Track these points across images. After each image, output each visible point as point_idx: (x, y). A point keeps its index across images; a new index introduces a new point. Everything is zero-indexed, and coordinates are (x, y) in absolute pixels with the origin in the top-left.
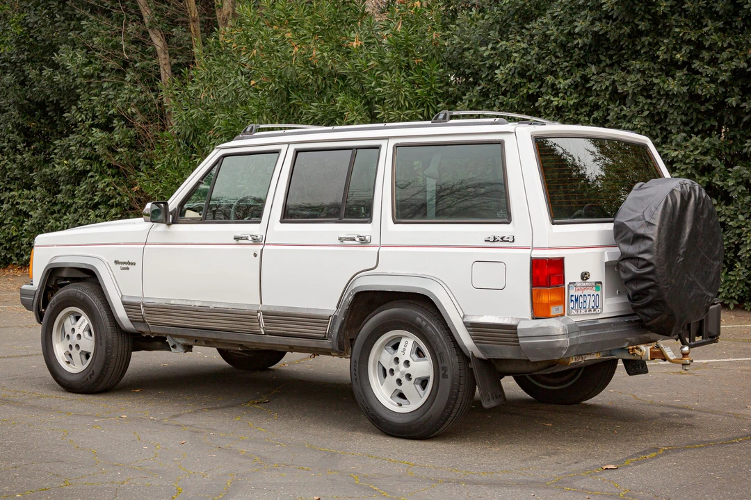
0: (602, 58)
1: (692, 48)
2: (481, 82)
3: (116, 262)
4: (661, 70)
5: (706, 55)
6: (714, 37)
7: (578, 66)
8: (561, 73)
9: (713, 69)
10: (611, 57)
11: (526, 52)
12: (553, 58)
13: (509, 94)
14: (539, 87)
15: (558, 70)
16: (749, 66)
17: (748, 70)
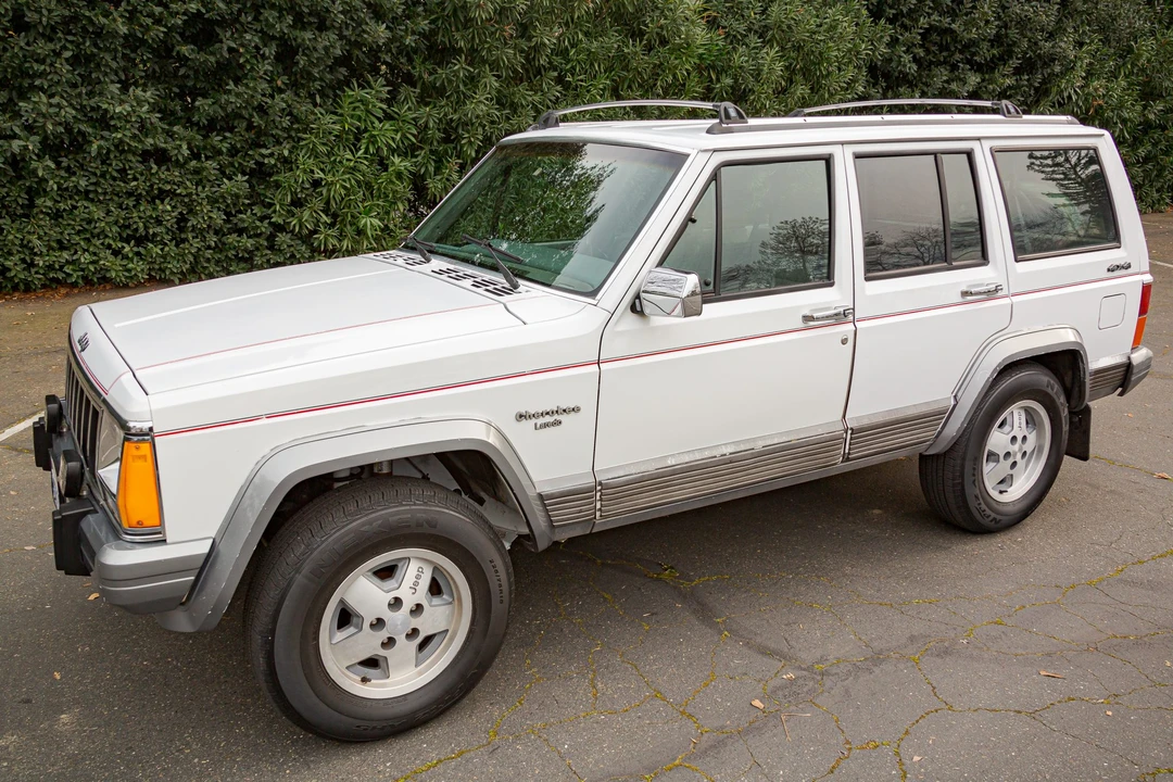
3: (521, 417)
16: (207, 12)
17: (206, 16)
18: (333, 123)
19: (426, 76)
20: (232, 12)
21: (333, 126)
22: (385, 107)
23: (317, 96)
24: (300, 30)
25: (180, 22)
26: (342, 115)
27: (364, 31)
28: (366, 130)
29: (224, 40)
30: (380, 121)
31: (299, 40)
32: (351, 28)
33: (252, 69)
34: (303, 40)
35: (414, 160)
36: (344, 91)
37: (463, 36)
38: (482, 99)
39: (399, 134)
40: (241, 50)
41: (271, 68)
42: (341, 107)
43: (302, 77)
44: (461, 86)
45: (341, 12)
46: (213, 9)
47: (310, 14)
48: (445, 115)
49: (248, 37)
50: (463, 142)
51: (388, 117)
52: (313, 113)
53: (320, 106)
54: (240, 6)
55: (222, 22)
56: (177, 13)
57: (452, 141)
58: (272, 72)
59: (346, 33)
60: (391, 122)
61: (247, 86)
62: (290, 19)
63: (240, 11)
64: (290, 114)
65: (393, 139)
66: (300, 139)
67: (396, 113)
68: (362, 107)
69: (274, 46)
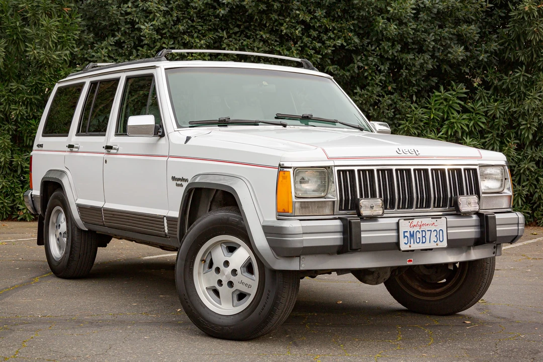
0: (232, 27)
1: (304, 27)
2: (117, 33)
4: (276, 41)
5: (314, 34)
6: (325, 21)
7: (210, 30)
8: (196, 35)
9: (319, 45)
10: (239, 26)
11: (166, 14)
12: (189, 22)
13: (146, 47)
14: (173, 44)
15: (194, 32)
16: (348, 45)
17: (346, 48)
18: (422, 114)
19: (496, 82)
20: (363, 45)
21: (423, 116)
22: (462, 103)
23: (414, 96)
24: (406, 53)
25: (330, 51)
26: (430, 109)
27: (449, 52)
28: (447, 119)
29: (356, 61)
30: (458, 112)
31: (404, 60)
32: (441, 51)
33: (372, 79)
34: (407, 60)
35: (483, 141)
36: (434, 93)
37: (523, 54)
38: (536, 96)
39: (472, 123)
40: (366, 68)
41: (384, 78)
42: (430, 104)
43: (406, 84)
44: (522, 88)
45: (433, 41)
46: (351, 43)
47: (413, 43)
48: (509, 108)
49: (371, 59)
50: (521, 127)
51: (465, 110)
52: (410, 107)
53: (416, 102)
54: (368, 41)
55: (357, 52)
56: (330, 46)
57: (514, 128)
58: (385, 81)
59: (437, 54)
60: (468, 114)
61: (368, 90)
62: (399, 47)
63: (368, 43)
64: (395, 108)
65: (468, 126)
66: (400, 125)
67: (472, 108)
68: (445, 103)
69: (388, 64)
